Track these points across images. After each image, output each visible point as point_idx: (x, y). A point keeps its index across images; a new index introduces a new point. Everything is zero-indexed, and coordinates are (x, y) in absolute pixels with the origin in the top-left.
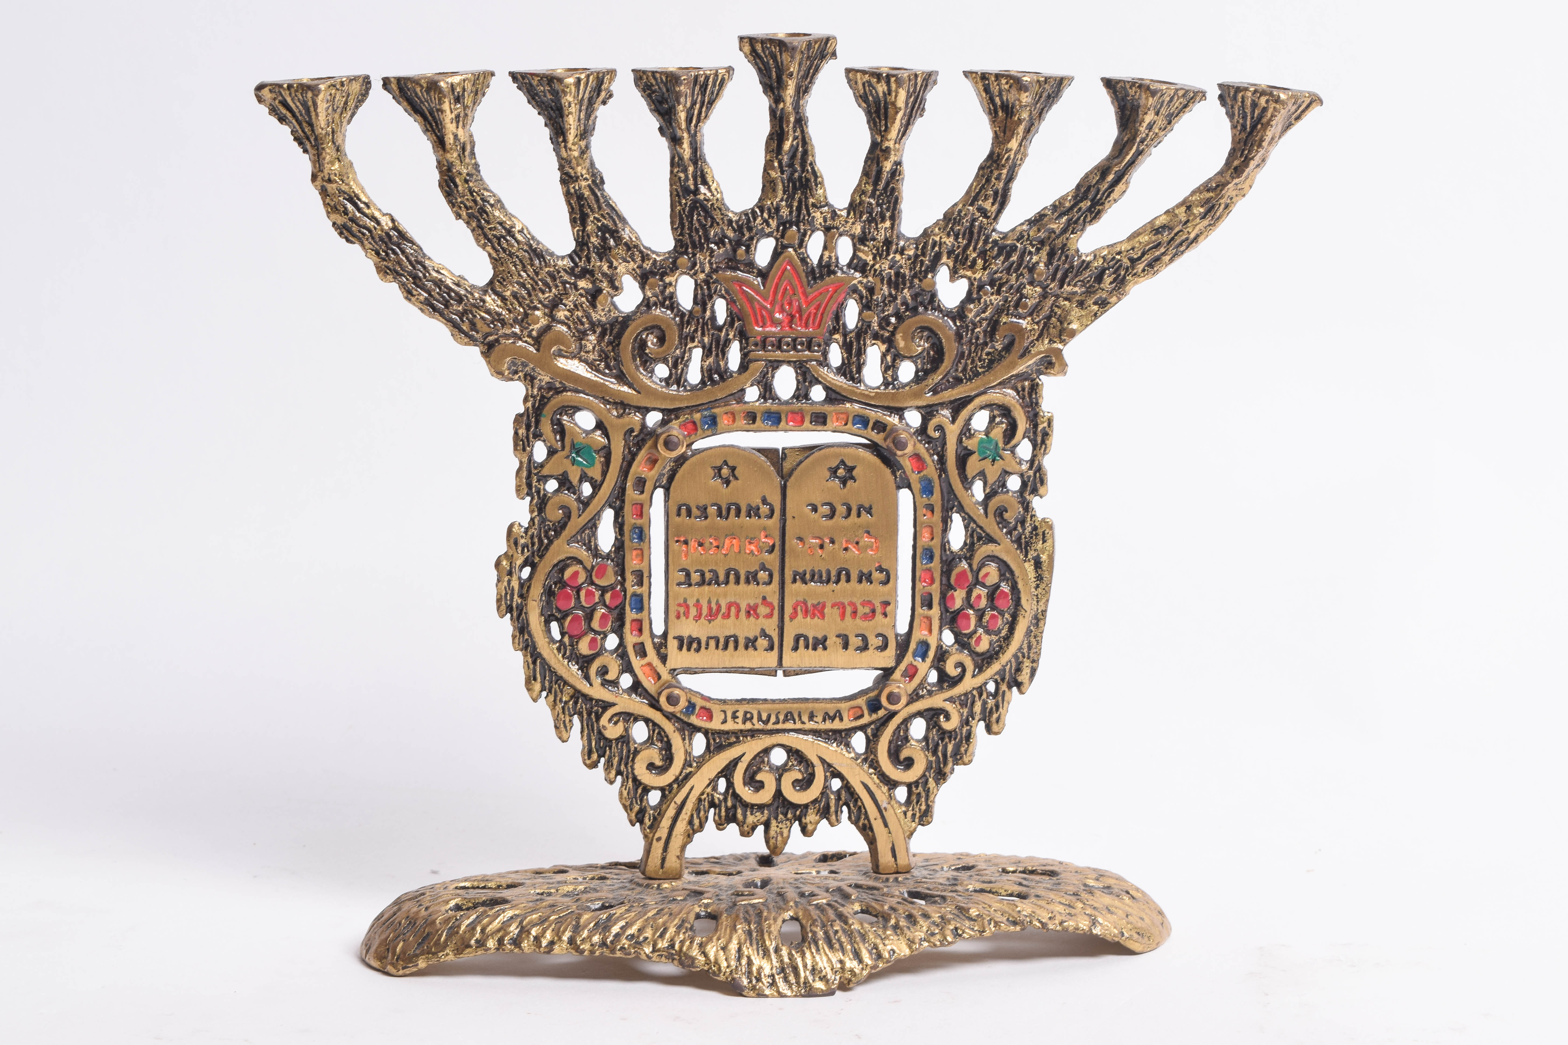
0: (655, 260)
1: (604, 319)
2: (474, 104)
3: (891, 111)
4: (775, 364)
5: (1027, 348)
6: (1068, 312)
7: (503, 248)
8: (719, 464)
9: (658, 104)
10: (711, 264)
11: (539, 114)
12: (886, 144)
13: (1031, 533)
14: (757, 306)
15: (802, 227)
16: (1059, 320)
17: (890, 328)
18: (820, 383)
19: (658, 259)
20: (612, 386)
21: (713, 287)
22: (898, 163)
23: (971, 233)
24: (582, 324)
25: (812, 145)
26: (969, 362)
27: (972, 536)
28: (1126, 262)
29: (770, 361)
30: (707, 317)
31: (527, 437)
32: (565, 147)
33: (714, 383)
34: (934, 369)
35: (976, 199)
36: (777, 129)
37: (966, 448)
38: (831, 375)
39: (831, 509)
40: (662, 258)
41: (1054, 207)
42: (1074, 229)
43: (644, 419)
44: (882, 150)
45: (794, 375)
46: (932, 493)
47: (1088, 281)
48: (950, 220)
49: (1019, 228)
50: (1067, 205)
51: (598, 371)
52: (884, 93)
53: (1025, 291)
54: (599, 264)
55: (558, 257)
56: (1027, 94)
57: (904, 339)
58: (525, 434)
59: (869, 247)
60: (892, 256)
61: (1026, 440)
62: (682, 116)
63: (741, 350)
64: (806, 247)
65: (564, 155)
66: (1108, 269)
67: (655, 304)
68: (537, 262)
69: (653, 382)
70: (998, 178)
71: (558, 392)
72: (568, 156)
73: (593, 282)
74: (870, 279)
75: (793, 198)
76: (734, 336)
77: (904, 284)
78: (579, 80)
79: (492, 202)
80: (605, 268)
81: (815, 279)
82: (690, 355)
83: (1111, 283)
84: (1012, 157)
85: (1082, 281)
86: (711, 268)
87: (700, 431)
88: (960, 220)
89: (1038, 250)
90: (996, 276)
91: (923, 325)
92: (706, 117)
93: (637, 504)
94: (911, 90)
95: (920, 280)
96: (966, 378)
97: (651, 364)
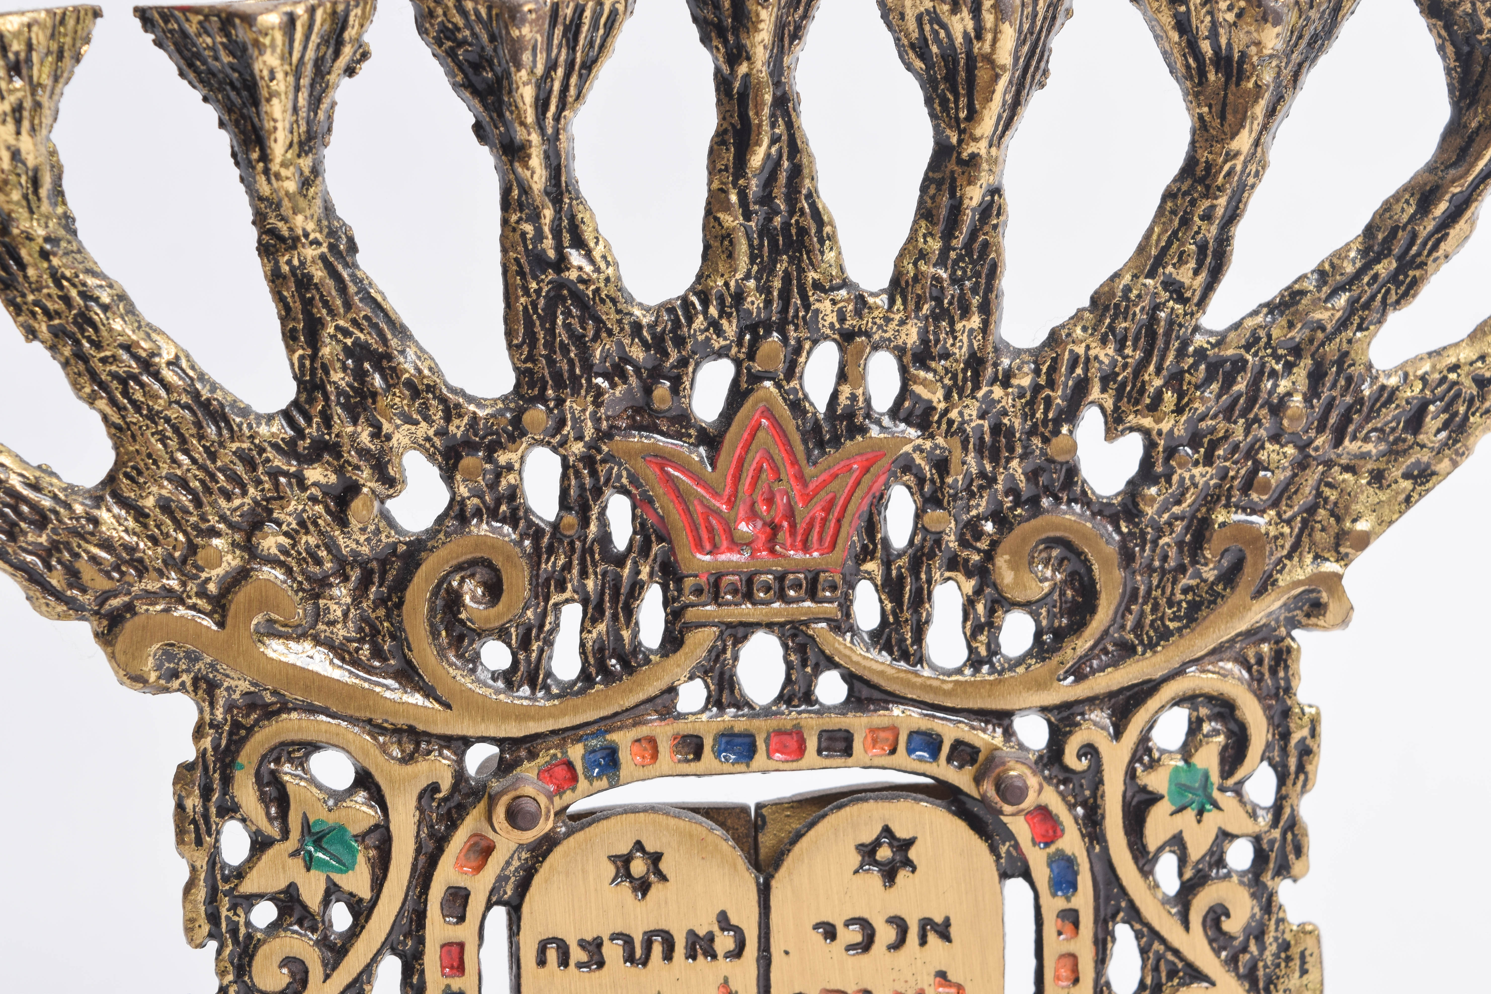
0: (475, 418)
1: (365, 550)
2: (56, 79)
3: (982, 74)
4: (740, 632)
5: (1271, 576)
6: (1351, 496)
7: (133, 402)
8: (624, 848)
9: (470, 71)
10: (597, 420)
11: (205, 99)
12: (971, 148)
13: (1277, 956)
14: (700, 509)
15: (792, 334)
16: (1332, 514)
17: (983, 545)
18: (836, 666)
19: (481, 413)
20: (388, 694)
21: (602, 470)
22: (996, 191)
23: (1152, 335)
24: (318, 562)
25: (810, 155)
26: (1148, 608)
27: (1156, 969)
28: (1469, 388)
29: (729, 625)
30: (591, 536)
31: (206, 816)
32: (266, 171)
33: (609, 677)
34: (1078, 627)
35: (1159, 261)
36: (736, 119)
37: (1144, 789)
38: (860, 650)
39: (863, 928)
40: (489, 411)
41: (1322, 274)
42: (1363, 319)
43: (460, 761)
44: (960, 162)
45: (780, 651)
46: (1073, 886)
47: (1393, 430)
48: (1107, 308)
49: (1250, 323)
50: (1349, 269)
51: (356, 663)
52: (966, 34)
53: (1263, 456)
54: (350, 429)
55: (259, 417)
56: (1278, 29)
57: (1014, 566)
58: (199, 809)
59: (935, 372)
60: (985, 389)
61: (1265, 764)
62: (527, 94)
63: (666, 604)
64: (801, 378)
65: (265, 189)
66: (1433, 402)
67: (478, 513)
68: (211, 431)
69: (478, 681)
70: (1207, 217)
71: (270, 713)
72: (274, 191)
73: (339, 471)
74: (940, 440)
75: (772, 271)
76: (651, 575)
77: (1011, 449)
78: (291, 20)
79: (106, 299)
80: (365, 437)
81: (821, 444)
82: (557, 618)
83: (1438, 431)
84: (1239, 168)
85: (1381, 430)
86: (598, 430)
87: (583, 783)
88: (1127, 307)
89: (1289, 367)
90: (1203, 425)
91: (1052, 534)
92: (578, 97)
93: (450, 944)
94: (1026, 27)
95: (1046, 440)
96: (1141, 642)
97: (471, 643)
